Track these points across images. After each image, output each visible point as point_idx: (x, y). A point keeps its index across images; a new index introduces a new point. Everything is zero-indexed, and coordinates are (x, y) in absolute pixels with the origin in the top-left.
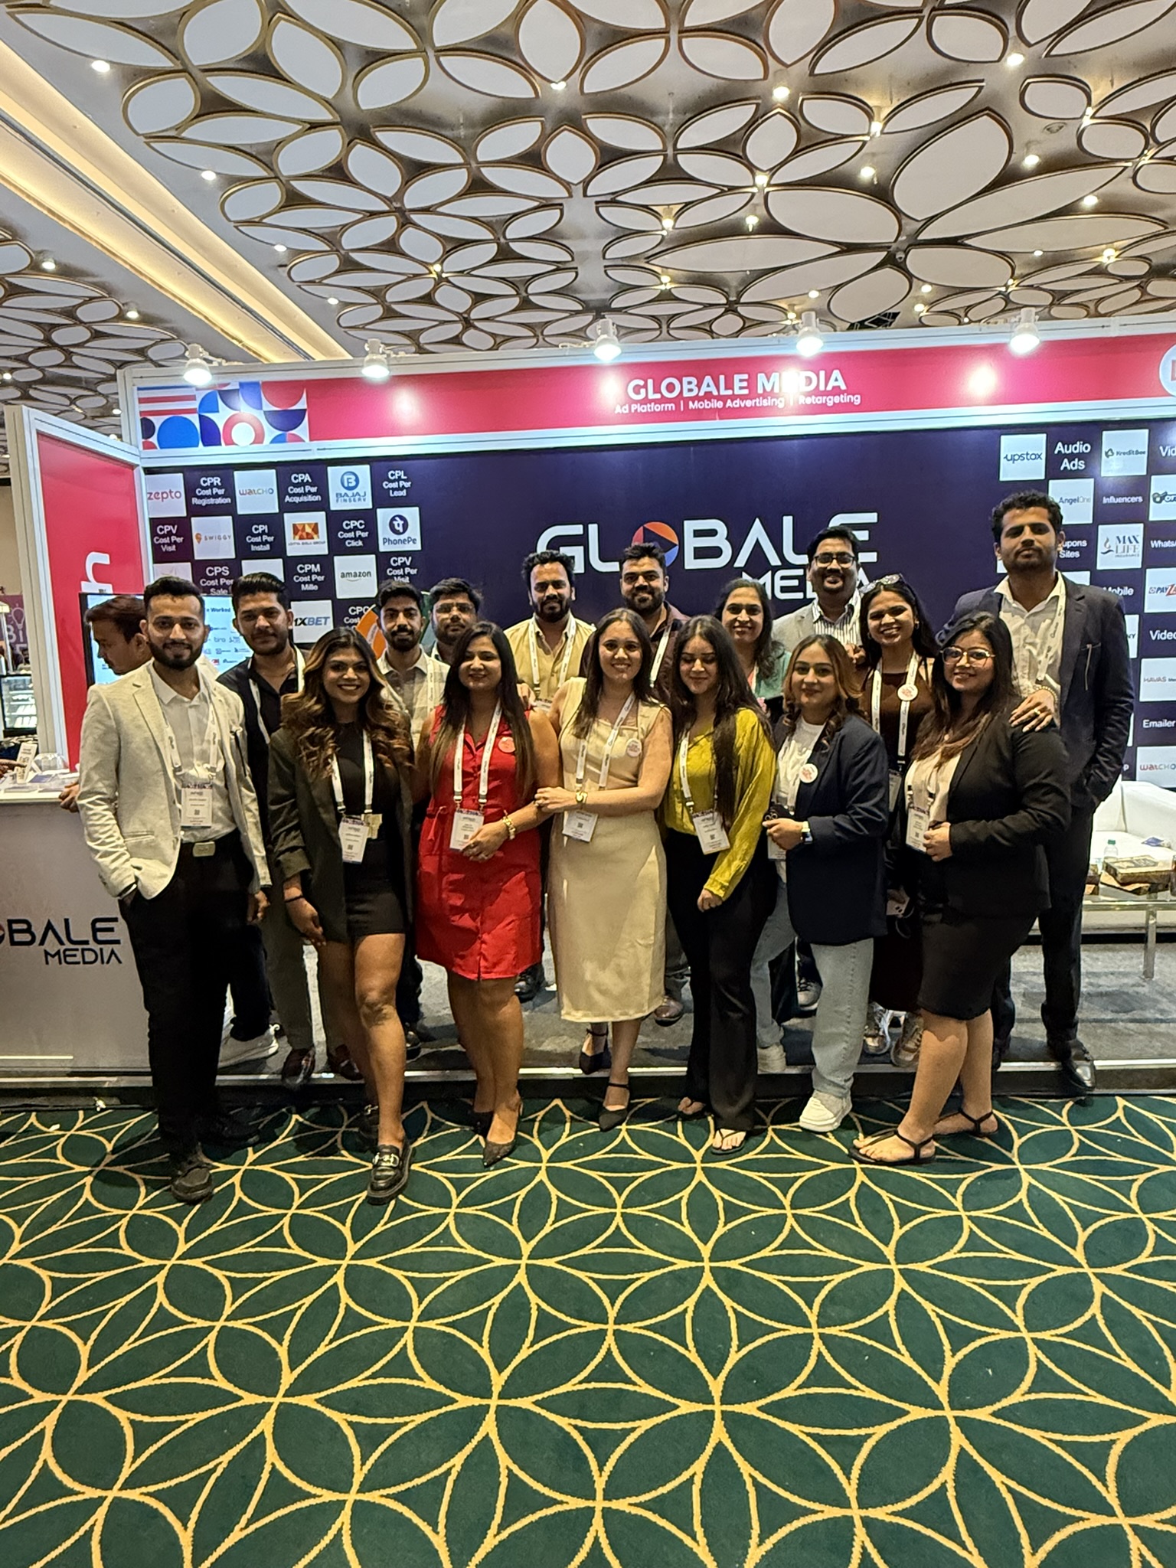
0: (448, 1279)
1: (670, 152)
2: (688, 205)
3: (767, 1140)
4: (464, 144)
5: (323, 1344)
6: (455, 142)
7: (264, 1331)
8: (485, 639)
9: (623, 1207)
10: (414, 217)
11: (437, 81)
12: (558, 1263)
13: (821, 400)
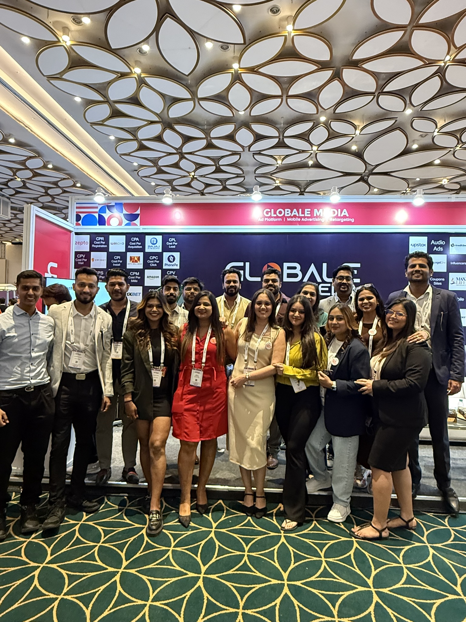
0: (167, 581)
1: (281, 137)
2: (287, 156)
3: (313, 525)
4: (206, 131)
5: (107, 610)
6: (203, 131)
7: (80, 602)
8: (206, 297)
9: (248, 552)
10: (186, 156)
11: (198, 110)
12: (218, 577)
13: (339, 220)
